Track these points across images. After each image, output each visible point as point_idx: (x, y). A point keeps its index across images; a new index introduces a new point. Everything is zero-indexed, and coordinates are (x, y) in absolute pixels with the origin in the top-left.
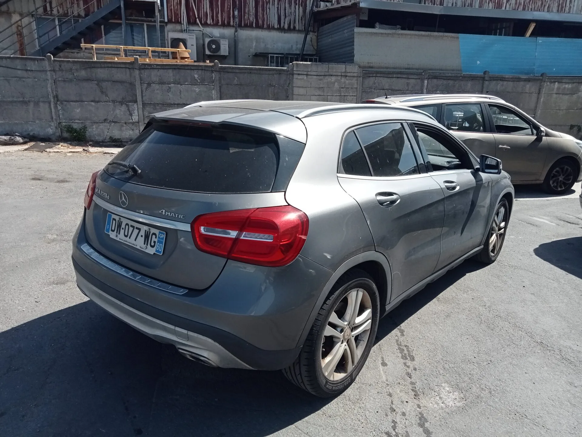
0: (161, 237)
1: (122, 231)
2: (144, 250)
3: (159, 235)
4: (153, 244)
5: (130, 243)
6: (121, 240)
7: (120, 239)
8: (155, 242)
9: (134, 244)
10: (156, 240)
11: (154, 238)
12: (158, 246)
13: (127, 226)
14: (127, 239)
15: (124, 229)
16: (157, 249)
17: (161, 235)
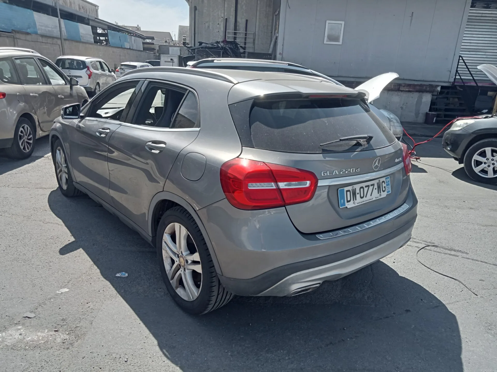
0: (388, 181)
1: (358, 196)
2: (379, 198)
3: (386, 180)
4: (384, 189)
5: (367, 201)
6: (359, 203)
7: (357, 204)
8: (385, 187)
9: (370, 200)
10: (385, 185)
11: (384, 185)
12: (387, 188)
13: (362, 189)
14: (365, 199)
15: (359, 193)
16: (388, 191)
17: (387, 180)
